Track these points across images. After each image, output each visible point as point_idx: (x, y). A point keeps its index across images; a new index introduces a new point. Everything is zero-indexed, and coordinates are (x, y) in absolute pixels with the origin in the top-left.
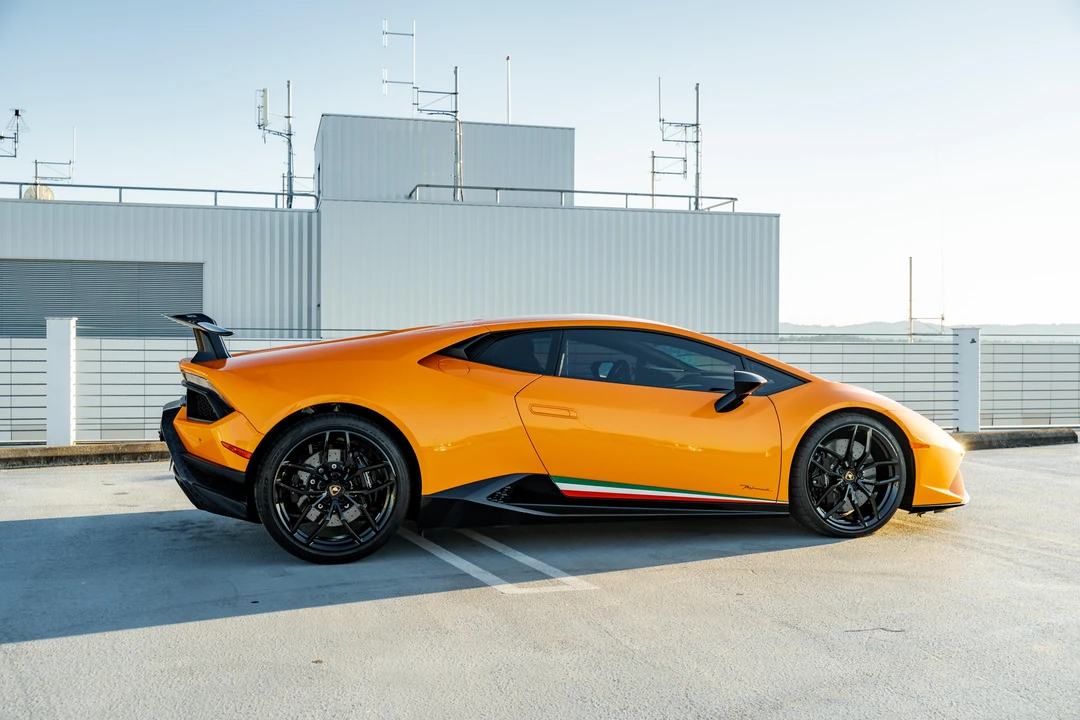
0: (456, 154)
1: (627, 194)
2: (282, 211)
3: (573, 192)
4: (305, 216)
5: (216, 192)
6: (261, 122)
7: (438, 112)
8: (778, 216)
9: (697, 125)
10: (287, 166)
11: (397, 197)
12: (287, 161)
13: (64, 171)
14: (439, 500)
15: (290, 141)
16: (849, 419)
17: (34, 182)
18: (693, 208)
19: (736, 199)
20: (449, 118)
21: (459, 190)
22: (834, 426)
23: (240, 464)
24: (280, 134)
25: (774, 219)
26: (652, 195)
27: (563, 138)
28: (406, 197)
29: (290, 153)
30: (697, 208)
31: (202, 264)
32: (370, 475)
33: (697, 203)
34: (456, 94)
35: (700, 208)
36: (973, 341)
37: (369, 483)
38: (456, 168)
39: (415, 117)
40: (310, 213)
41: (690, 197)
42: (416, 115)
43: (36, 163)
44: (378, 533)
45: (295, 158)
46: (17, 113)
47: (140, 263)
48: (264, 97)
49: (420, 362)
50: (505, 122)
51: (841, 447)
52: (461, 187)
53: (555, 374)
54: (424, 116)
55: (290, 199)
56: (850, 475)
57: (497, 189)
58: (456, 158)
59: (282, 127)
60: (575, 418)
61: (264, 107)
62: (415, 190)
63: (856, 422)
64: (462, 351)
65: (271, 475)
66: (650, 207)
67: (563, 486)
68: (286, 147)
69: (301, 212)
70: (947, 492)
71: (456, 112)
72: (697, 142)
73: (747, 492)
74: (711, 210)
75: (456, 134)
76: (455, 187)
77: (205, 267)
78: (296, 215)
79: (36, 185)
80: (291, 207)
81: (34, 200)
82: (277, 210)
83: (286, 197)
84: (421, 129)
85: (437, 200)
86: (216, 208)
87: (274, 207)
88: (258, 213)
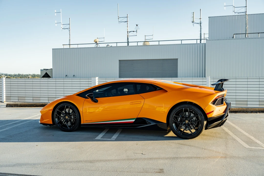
0: (246, 24)
2: (198, 44)
5: (181, 40)
6: (193, 21)
7: (241, 13)
10: (200, 32)
15: (201, 25)
20: (244, 14)
21: (247, 34)
24: (198, 24)
29: (201, 28)
31: (177, 59)
34: (246, 7)
38: (246, 28)
39: (234, 15)
40: (205, 44)
42: (234, 14)
43: (145, 36)
46: (137, 25)
47: (163, 59)
48: (193, 14)
52: (247, 33)
54: (236, 14)
57: (259, 33)
58: (246, 25)
59: (199, 22)
61: (193, 17)
62: (234, 36)
69: (203, 44)
71: (246, 12)
75: (246, 18)
76: (246, 34)
78: (201, 45)
79: (145, 42)
80: (201, 43)
81: (144, 45)
82: (197, 44)
83: (200, 40)
84: (236, 18)
85: (240, 38)
86: (181, 44)
87: (196, 43)
88: (192, 45)
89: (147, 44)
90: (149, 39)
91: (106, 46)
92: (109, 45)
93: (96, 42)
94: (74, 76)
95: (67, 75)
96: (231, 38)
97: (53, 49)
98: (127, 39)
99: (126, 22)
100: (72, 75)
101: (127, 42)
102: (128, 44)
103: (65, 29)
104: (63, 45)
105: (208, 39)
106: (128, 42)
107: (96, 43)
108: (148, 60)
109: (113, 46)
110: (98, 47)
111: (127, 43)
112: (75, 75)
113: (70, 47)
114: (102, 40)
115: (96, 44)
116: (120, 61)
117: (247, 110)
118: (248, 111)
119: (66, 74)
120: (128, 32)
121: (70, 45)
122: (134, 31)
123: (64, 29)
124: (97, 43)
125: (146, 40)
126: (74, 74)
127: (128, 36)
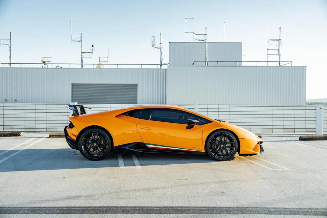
0: (206, 52)
1: (257, 62)
2: (159, 69)
3: (242, 61)
4: (164, 70)
5: (141, 64)
6: (153, 45)
7: (201, 40)
8: (306, 67)
9: (280, 40)
10: (160, 57)
11: (190, 64)
12: (160, 56)
13: (106, 60)
14: (117, 147)
17: (99, 63)
18: (278, 65)
19: (292, 62)
20: (204, 42)
21: (207, 62)
22: (217, 133)
23: (75, 138)
24: (158, 48)
25: (304, 68)
26: (268, 62)
27: (238, 45)
29: (161, 53)
30: (280, 65)
32: (103, 141)
33: (280, 64)
34: (206, 35)
35: (281, 65)
36: (321, 109)
37: (103, 143)
38: (206, 56)
39: (194, 42)
40: (166, 69)
41: (277, 62)
43: (99, 58)
44: (104, 154)
45: (162, 54)
46: (93, 46)
47: (121, 84)
48: (154, 38)
49: (116, 117)
50: (223, 42)
52: (207, 61)
53: (148, 119)
54: (197, 41)
55: (161, 65)
56: (222, 146)
57: (217, 61)
59: (159, 46)
60: (150, 130)
61: (154, 41)
62: (194, 63)
63: (223, 133)
64: (127, 114)
65: (81, 141)
66: (267, 65)
67: (148, 146)
68: (160, 51)
69: (164, 69)
70: (252, 151)
71: (206, 40)
72: (280, 45)
73: (194, 149)
74: (286, 65)
75: (206, 46)
76: (206, 61)
77: (138, 85)
79: (99, 64)
80: (161, 68)
81: (98, 68)
82: (157, 69)
84: (196, 45)
85: (200, 65)
86: (141, 69)
88: (152, 70)
89: (101, 66)
90: (104, 62)
91: (55, 67)
92: (59, 66)
93: (44, 62)
94: (16, 100)
95: (7, 100)
96: (191, 65)
98: (81, 61)
99: (80, 41)
100: (14, 100)
102: (82, 66)
103: (4, 44)
104: (1, 63)
105: (168, 65)
106: (82, 64)
109: (63, 67)
110: (47, 68)
112: (17, 100)
113: (10, 66)
114: (49, 60)
115: (43, 64)
116: (73, 84)
119: (6, 99)
120: (83, 53)
121: (10, 64)
122: (89, 52)
123: (2, 45)
124: (46, 63)
125: (100, 63)
126: (16, 99)
127: (82, 57)
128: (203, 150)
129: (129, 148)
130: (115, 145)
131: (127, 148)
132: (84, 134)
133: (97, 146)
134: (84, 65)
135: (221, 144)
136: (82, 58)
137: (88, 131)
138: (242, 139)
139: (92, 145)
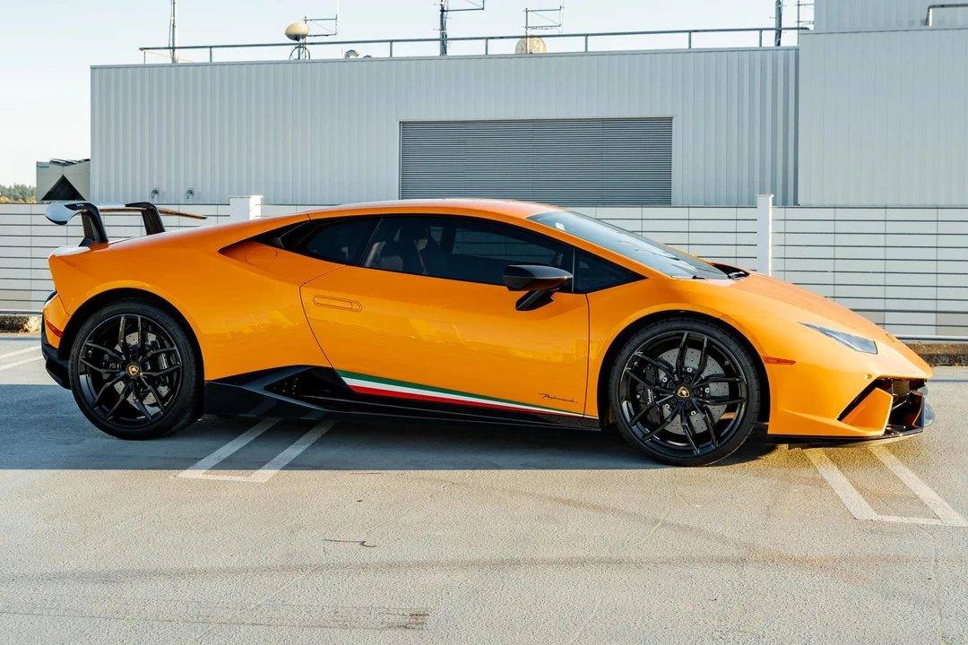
2: (767, 50)
4: (792, 54)
5: (690, 32)
11: (912, 23)
16: (677, 325)
17: (523, 34)
23: (55, 341)
28: (922, 21)
31: (671, 119)
32: (168, 358)
40: (798, 49)
43: (527, 11)
47: (603, 120)
51: (671, 357)
53: (361, 264)
55: (779, 34)
60: (357, 311)
62: (928, 14)
63: (687, 330)
64: (278, 239)
65: (78, 353)
67: (350, 382)
69: (788, 49)
70: (835, 422)
77: (674, 120)
78: (781, 54)
79: (526, 37)
80: (779, 44)
81: (523, 54)
82: (761, 49)
83: (774, 32)
86: (690, 51)
87: (758, 45)
88: (737, 53)
89: (536, 47)
90: (546, 27)
91: (342, 57)
92: (358, 51)
93: (296, 37)
94: (191, 192)
95: (160, 192)
96: (918, 25)
97: (93, 68)
98: (439, 27)
100: (183, 191)
101: (438, 36)
102: (444, 50)
104: (142, 49)
105: (811, 27)
106: (444, 40)
107: (296, 42)
108: (533, 121)
109: (373, 56)
110: (306, 62)
111: (439, 42)
112: (195, 191)
113: (173, 59)
114: (328, 27)
115: (293, 47)
116: (403, 124)
117: (933, 352)
118: (938, 356)
119: (155, 187)
121: (174, 48)
124: (301, 41)
125: (530, 32)
126: (190, 187)
127: (443, 11)
128: (593, 412)
129: (268, 389)
130: (211, 374)
131: (257, 389)
132: (89, 325)
133: (139, 378)
134: (450, 45)
135: (678, 385)
136: (442, 15)
137: (105, 312)
138: (779, 361)
139: (122, 373)
